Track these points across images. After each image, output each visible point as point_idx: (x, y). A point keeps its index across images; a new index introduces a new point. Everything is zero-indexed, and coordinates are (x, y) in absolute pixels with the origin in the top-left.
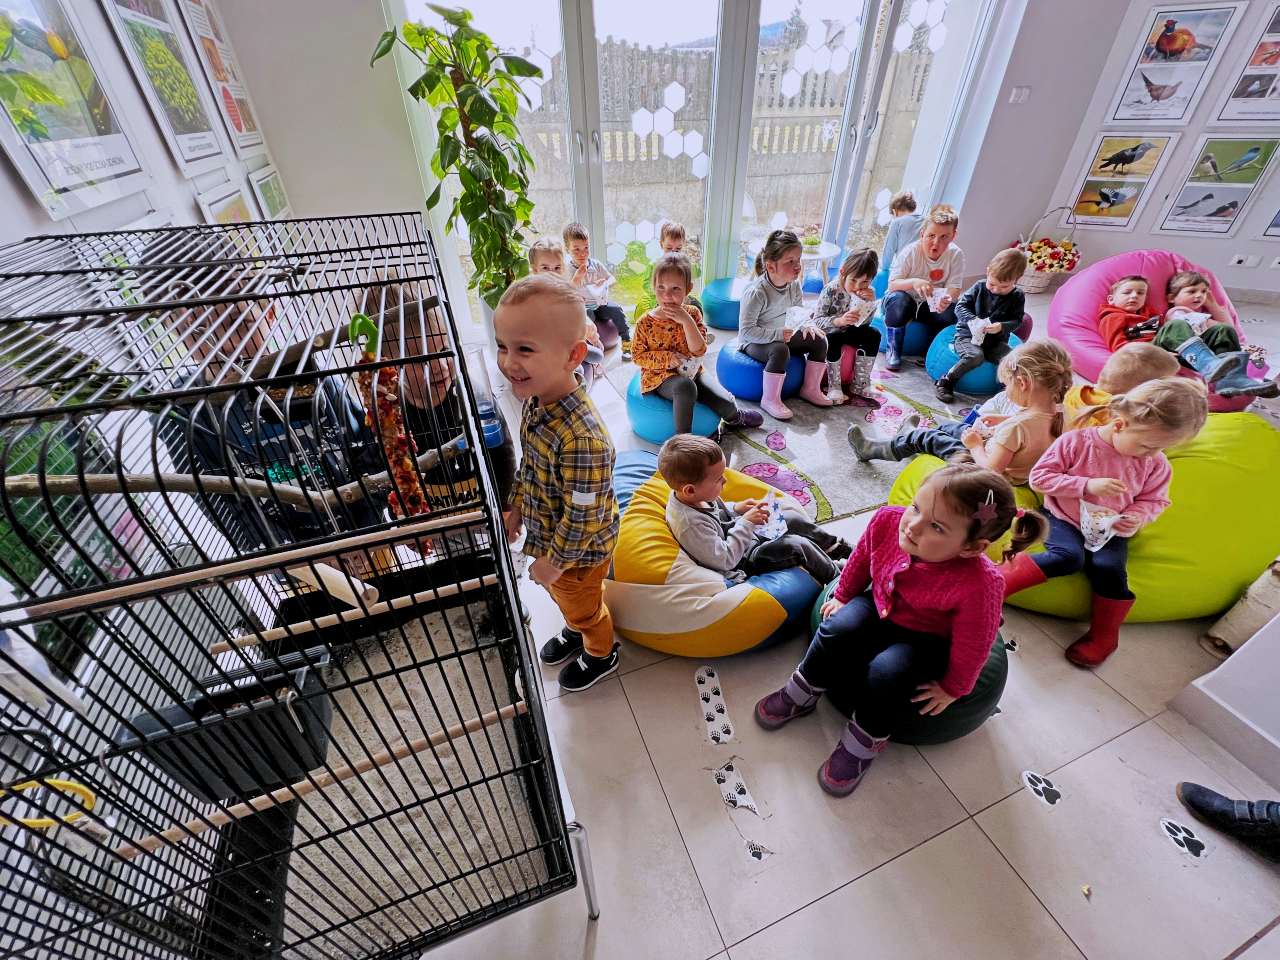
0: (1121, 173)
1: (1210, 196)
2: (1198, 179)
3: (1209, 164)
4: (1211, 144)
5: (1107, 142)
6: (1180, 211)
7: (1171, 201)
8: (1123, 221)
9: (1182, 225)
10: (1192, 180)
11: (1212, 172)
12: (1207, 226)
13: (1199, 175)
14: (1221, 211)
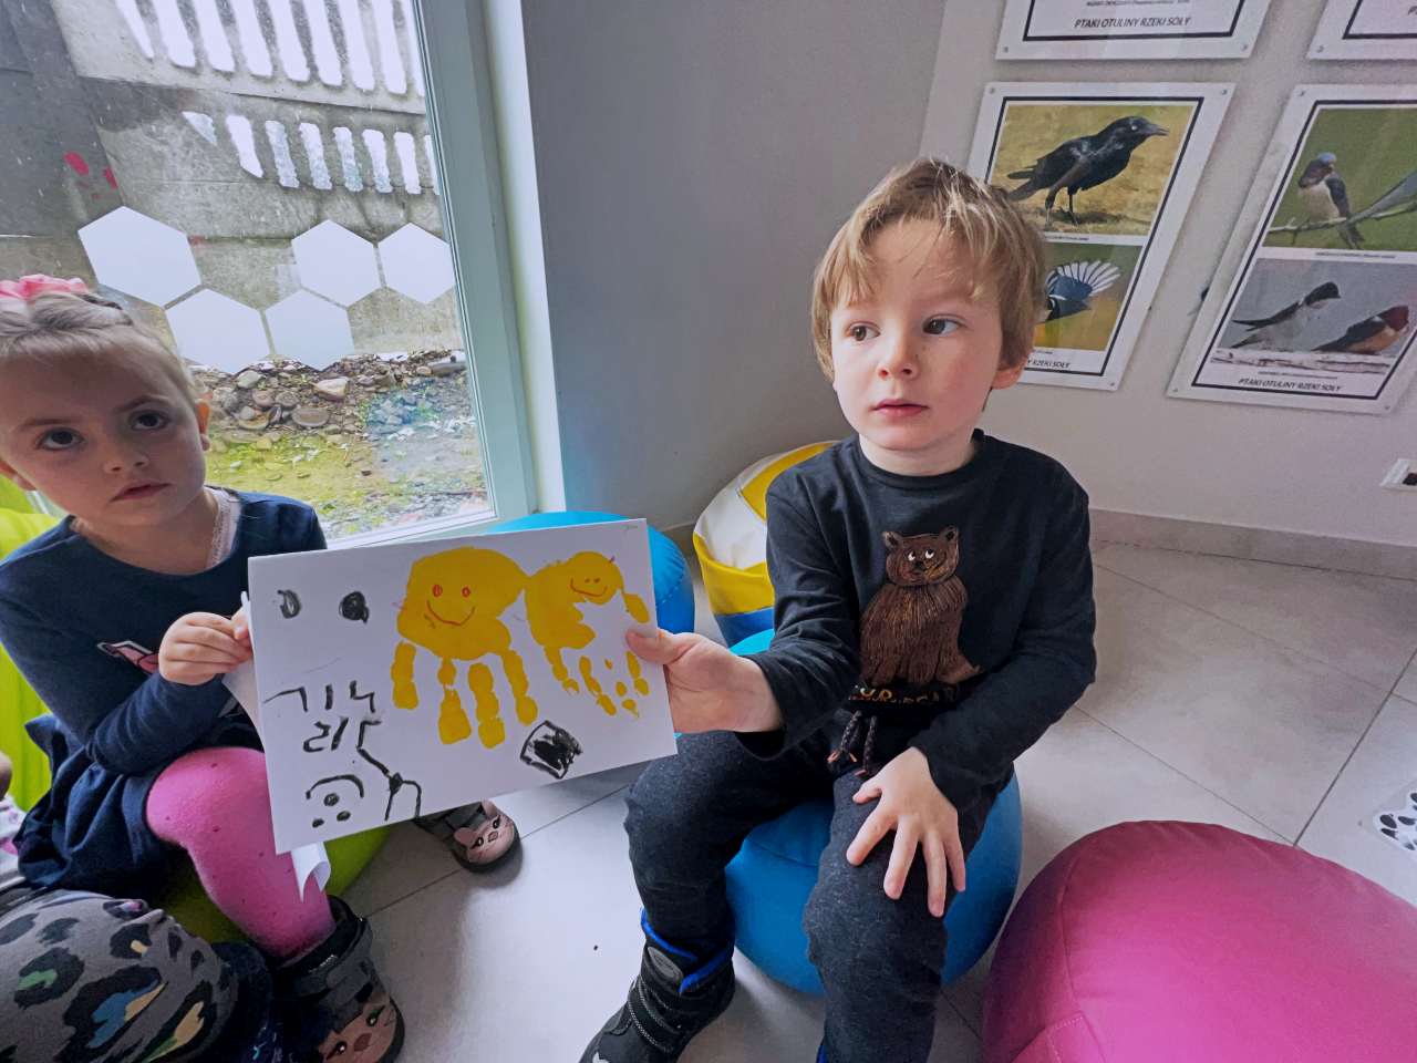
0: (1068, 217)
1: (1329, 291)
2: (1294, 238)
3: (1322, 187)
4: (1330, 122)
5: (1016, 114)
6: (1243, 333)
7: (1216, 303)
8: (1090, 359)
9: (1252, 373)
10: (1274, 239)
11: (1335, 217)
12: (1322, 379)
13: (1293, 224)
14: (1361, 337)
